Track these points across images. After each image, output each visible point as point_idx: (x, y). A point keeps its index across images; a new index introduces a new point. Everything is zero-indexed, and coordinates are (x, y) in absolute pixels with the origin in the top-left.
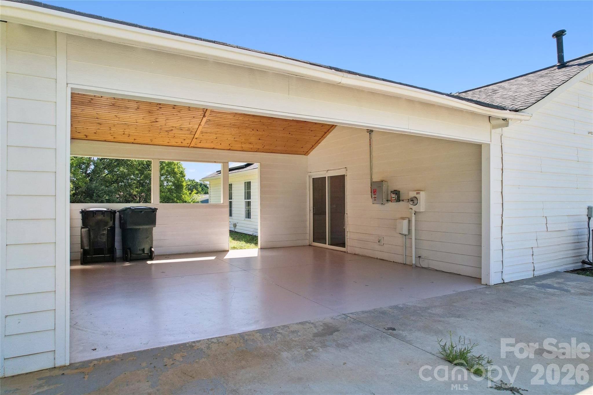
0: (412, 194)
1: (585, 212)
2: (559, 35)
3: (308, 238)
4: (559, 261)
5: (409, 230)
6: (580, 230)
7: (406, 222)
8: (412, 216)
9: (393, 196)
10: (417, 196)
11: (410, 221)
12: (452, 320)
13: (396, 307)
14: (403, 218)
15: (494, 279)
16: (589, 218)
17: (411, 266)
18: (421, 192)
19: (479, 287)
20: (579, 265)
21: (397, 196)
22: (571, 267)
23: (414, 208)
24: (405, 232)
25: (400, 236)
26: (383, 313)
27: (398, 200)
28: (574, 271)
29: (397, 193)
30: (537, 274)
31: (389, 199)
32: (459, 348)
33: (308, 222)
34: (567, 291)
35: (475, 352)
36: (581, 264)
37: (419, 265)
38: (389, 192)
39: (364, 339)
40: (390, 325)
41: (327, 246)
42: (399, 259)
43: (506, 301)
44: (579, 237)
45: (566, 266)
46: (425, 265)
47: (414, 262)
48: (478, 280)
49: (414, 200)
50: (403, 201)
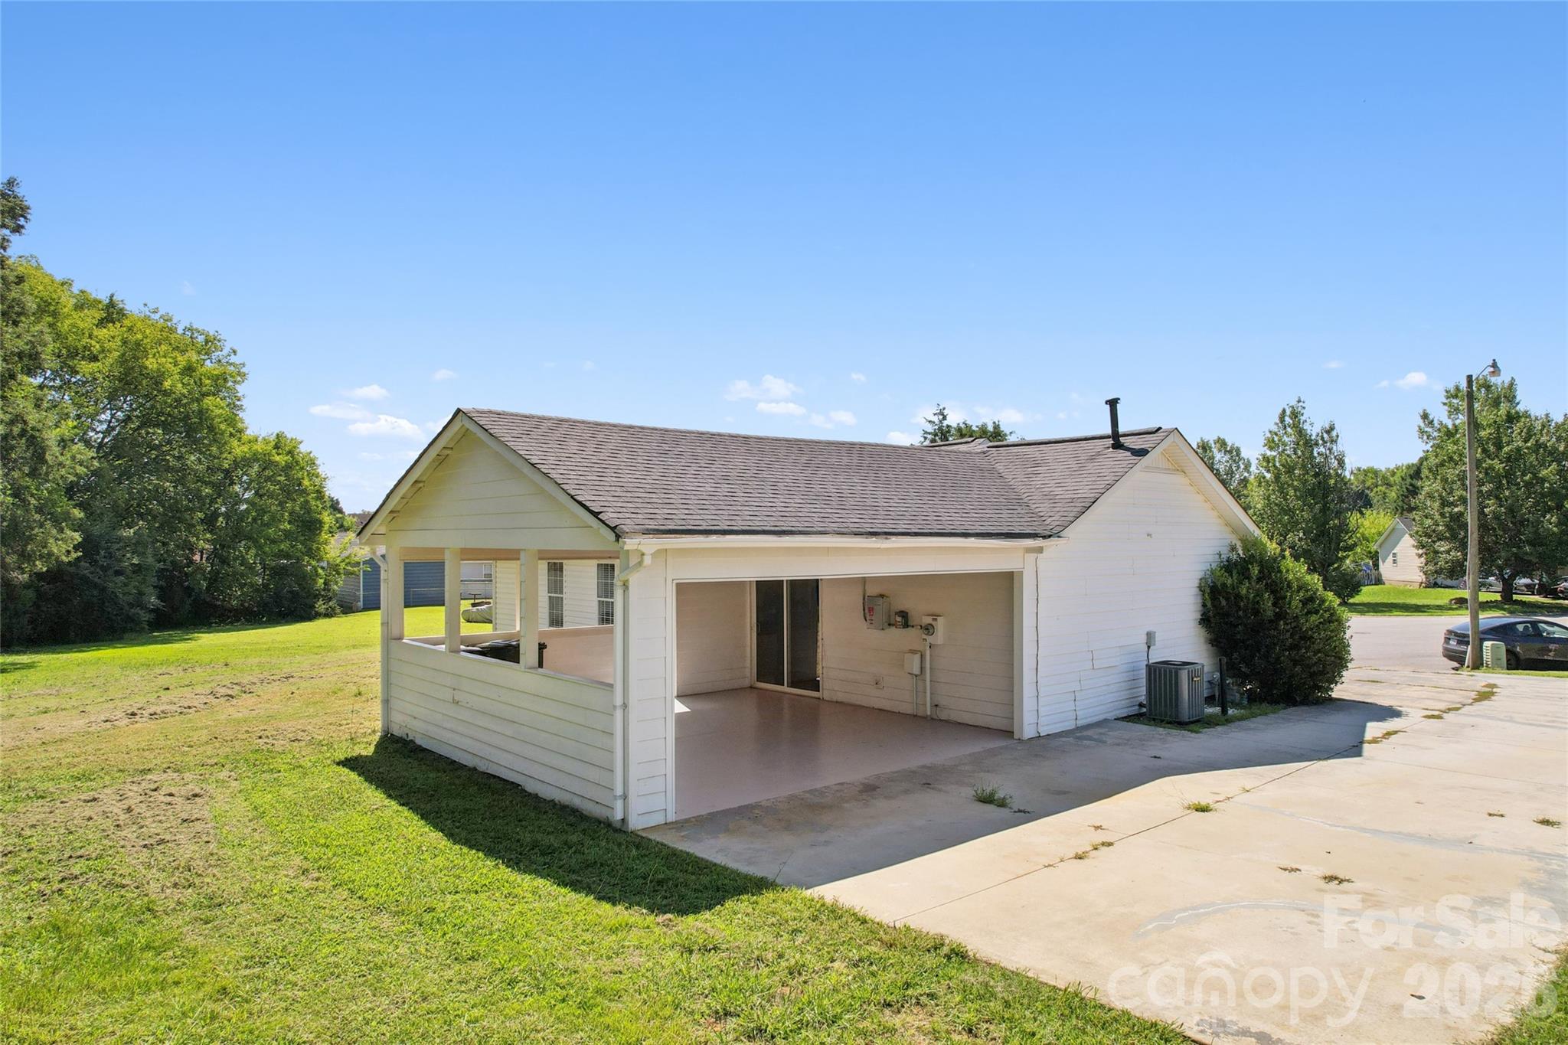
0: (928, 620)
1: (1144, 639)
2: (1113, 403)
3: (748, 675)
4: (1112, 705)
5: (922, 668)
6: (1135, 664)
7: (917, 657)
8: (925, 650)
9: (899, 619)
10: (933, 623)
11: (922, 657)
12: (982, 774)
13: (924, 767)
14: (913, 652)
15: (1028, 732)
16: (1149, 647)
17: (925, 718)
18: (939, 618)
19: (1010, 742)
20: (1135, 710)
21: (904, 619)
22: (1124, 713)
23: (930, 639)
24: (916, 671)
25: (910, 676)
26: (914, 772)
27: (906, 625)
28: (1128, 718)
29: (904, 615)
30: (1080, 723)
31: (892, 622)
32: (988, 790)
33: (749, 649)
34: (1105, 742)
35: (1000, 794)
36: (1137, 707)
37: (935, 717)
38: (893, 614)
39: (906, 792)
40: (924, 781)
41: (785, 688)
42: (908, 709)
43: (1036, 755)
44: (1135, 673)
45: (1118, 712)
46: (944, 717)
47: (929, 713)
48: (1008, 734)
49: (928, 629)
50: (913, 626)
